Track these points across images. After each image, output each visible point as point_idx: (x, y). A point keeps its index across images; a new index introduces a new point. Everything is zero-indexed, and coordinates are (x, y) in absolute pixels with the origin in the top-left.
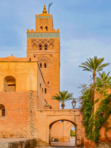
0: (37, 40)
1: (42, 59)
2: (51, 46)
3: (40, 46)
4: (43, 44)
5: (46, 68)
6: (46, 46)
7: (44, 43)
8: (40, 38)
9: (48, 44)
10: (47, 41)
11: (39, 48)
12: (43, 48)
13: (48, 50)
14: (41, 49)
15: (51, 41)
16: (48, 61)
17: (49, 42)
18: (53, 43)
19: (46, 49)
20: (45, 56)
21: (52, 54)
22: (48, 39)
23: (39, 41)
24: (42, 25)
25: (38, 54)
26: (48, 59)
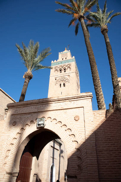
0: (58, 67)
1: (61, 80)
2: (69, 69)
3: (61, 70)
4: (62, 69)
5: (64, 87)
6: (65, 70)
7: (63, 68)
8: (60, 65)
9: (66, 68)
10: (65, 66)
11: (59, 72)
12: (63, 71)
13: (66, 72)
14: (61, 72)
15: (68, 65)
16: (66, 81)
17: (67, 66)
18: (70, 66)
20: (64, 77)
21: (69, 74)
22: (66, 64)
23: (60, 67)
24: (63, 57)
25: (58, 76)
26: (66, 79)
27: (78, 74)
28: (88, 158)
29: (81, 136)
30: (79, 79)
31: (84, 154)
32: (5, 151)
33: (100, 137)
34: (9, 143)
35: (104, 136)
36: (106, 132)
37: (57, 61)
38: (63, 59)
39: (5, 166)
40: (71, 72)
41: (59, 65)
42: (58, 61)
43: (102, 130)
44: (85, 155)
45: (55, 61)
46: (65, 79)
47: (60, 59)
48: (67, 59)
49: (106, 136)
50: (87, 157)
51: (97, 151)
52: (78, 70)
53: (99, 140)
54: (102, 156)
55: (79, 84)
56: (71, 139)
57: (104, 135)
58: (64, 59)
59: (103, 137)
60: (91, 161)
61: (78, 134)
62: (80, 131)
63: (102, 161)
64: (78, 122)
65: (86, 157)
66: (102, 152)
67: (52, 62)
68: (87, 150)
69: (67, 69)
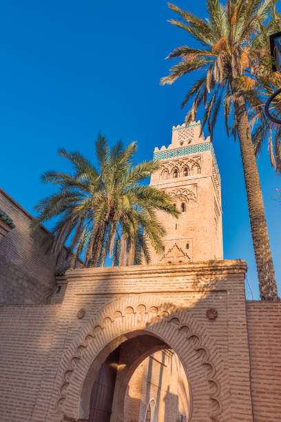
0: (171, 162)
1: (176, 195)
2: (196, 168)
3: (176, 172)
4: (180, 168)
5: (183, 213)
6: (186, 170)
7: (183, 164)
8: (176, 158)
9: (190, 165)
10: (187, 161)
11: (172, 175)
12: (181, 174)
13: (188, 176)
14: (176, 177)
15: (195, 159)
16: (189, 196)
17: (191, 161)
18: (199, 162)
19: (186, 175)
20: (183, 187)
21: (196, 181)
22: (190, 156)
23: (174, 163)
24: (182, 139)
25: (169, 185)
26: (188, 193)
27: (219, 181)
28: (232, 405)
29: (219, 354)
30: (220, 194)
31: (225, 394)
32: (62, 372)
33: (260, 361)
34: (70, 356)
35: (269, 360)
36: (273, 351)
37: (167, 148)
38: (182, 144)
39: (61, 404)
40: (200, 176)
41: (173, 158)
42: (170, 147)
43: (265, 345)
44: (227, 396)
45: (163, 148)
46: (185, 194)
47: (175, 144)
48: (191, 144)
49: (274, 360)
50: (232, 402)
51: (252, 391)
52: (218, 171)
53: (259, 367)
54: (262, 404)
55: (220, 204)
56: (198, 358)
57: (268, 357)
58: (186, 144)
59: (267, 362)
60: (240, 411)
61: (212, 351)
62: (218, 342)
63: (264, 414)
64: (215, 323)
65: (228, 401)
66: (263, 395)
67: (156, 149)
68: (232, 387)
69: (190, 167)
